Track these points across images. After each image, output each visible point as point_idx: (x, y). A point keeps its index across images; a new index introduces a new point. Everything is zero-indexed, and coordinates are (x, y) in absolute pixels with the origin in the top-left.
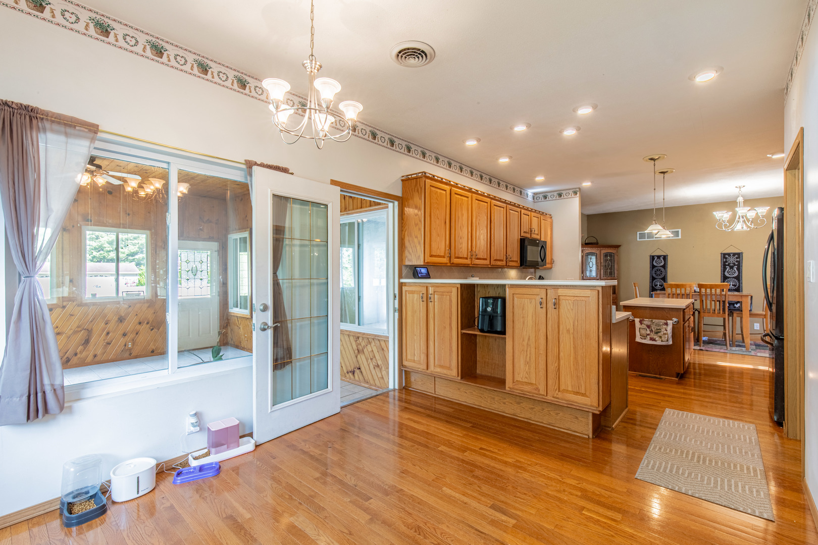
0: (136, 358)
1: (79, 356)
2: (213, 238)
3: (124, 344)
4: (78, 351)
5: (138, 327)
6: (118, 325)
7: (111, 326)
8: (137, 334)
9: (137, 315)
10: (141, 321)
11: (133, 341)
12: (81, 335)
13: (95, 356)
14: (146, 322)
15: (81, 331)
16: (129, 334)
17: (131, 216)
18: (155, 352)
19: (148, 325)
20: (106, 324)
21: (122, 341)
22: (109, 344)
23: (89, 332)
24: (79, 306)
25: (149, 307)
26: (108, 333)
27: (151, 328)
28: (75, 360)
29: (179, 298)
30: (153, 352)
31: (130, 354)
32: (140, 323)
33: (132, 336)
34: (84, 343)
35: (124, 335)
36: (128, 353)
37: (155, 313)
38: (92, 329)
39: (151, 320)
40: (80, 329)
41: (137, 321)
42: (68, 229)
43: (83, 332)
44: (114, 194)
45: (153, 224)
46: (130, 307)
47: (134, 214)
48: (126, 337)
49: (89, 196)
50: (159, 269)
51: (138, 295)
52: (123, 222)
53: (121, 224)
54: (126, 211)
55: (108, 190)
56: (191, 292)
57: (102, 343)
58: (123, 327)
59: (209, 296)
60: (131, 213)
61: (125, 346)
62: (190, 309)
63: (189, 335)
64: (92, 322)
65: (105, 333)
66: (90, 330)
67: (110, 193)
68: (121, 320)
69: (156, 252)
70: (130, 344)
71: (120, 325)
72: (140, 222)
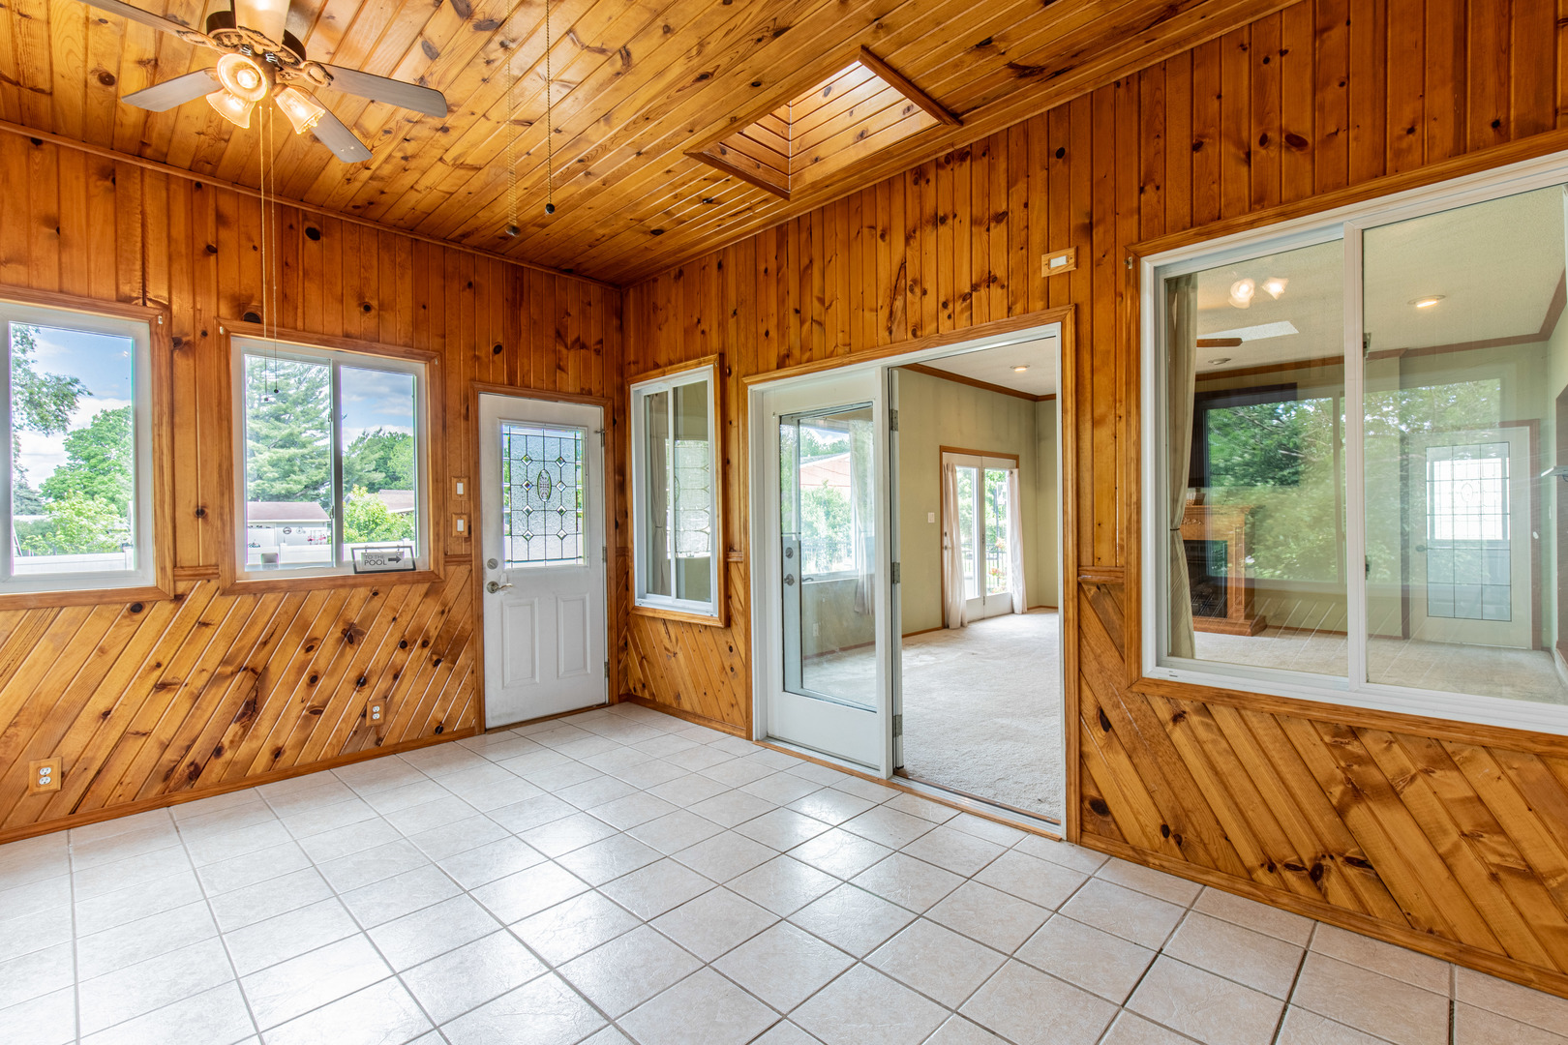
0: (394, 752)
1: (228, 755)
2: (590, 393)
3: (359, 710)
4: (226, 741)
5: (399, 656)
6: (342, 654)
7: (323, 656)
8: (396, 677)
9: (394, 619)
10: (406, 636)
11: (386, 698)
12: (232, 691)
13: (277, 753)
14: (419, 642)
15: (233, 674)
16: (373, 680)
17: (373, 312)
18: (445, 731)
19: (427, 652)
20: (309, 650)
21: (355, 701)
22: (316, 711)
23: (258, 676)
24: (225, 593)
25: (426, 595)
26: (314, 680)
27: (435, 658)
28: (215, 770)
29: (508, 566)
30: (439, 730)
31: (379, 740)
32: (403, 645)
33: (381, 684)
34: (243, 714)
35: (361, 682)
36: (372, 737)
37: (443, 612)
38: (266, 668)
39: (434, 634)
40: (229, 669)
41: (397, 638)
42: (187, 343)
43: (239, 676)
44: (324, 239)
45: (436, 342)
46: (375, 594)
47: (381, 307)
48: (367, 690)
49: (250, 239)
50: (454, 480)
51: (397, 560)
52: (353, 329)
53: (347, 335)
54: (360, 297)
55: (308, 224)
56: (537, 549)
57: (296, 709)
58: (354, 660)
59: (581, 562)
60: (374, 303)
61: (364, 715)
62: (536, 600)
63: (533, 676)
64: (265, 643)
65: (305, 677)
66: (260, 670)
67: (314, 234)
68: (351, 635)
69: (444, 427)
70: (377, 709)
71: (349, 652)
72: (402, 334)
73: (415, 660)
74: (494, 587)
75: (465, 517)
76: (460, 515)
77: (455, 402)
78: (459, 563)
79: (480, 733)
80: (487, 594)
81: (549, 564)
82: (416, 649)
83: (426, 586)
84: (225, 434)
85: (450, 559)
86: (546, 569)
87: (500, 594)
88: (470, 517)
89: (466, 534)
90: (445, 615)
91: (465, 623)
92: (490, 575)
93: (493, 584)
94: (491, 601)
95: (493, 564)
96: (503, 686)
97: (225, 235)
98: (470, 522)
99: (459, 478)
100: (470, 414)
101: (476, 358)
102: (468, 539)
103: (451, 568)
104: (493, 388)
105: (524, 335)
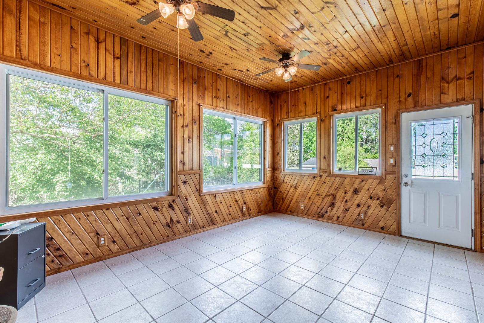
0: (367, 230)
1: (328, 214)
3: (357, 214)
4: (328, 210)
5: (369, 201)
6: (353, 196)
7: (348, 196)
8: (369, 207)
9: (368, 189)
10: (372, 195)
11: (365, 213)
12: (328, 200)
13: (338, 217)
14: (376, 198)
16: (362, 206)
17: (364, 98)
18: (385, 229)
19: (378, 201)
20: (345, 193)
21: (357, 211)
22: (347, 210)
23: (334, 197)
24: (328, 176)
25: (379, 183)
26: (346, 201)
27: (381, 204)
28: (326, 216)
29: (413, 177)
30: (382, 228)
31: (363, 225)
32: (371, 198)
33: (365, 208)
34: (331, 206)
35: (358, 205)
36: (361, 222)
38: (336, 196)
39: (381, 196)
40: (329, 194)
41: (368, 195)
42: (323, 120)
43: (331, 196)
44: (351, 83)
45: (384, 101)
46: (363, 181)
47: (366, 96)
48: (360, 208)
49: (335, 91)
50: (389, 146)
51: (372, 172)
52: (358, 105)
53: (356, 107)
54: (361, 95)
55: (347, 81)
56: (429, 171)
57: (342, 208)
58: (358, 199)
59: (457, 179)
60: (364, 95)
61: (359, 215)
62: (427, 192)
63: (425, 222)
64: (336, 189)
65: (344, 200)
66: (335, 196)
67: (349, 83)
68: (356, 192)
69: (386, 128)
70: (362, 215)
71: (356, 196)
72: (373, 101)
73: (375, 204)
74: (406, 184)
75: (393, 158)
76: (391, 158)
77: (390, 119)
78: (391, 174)
79: (398, 236)
80: (403, 187)
81: (435, 178)
82: (375, 201)
83: (379, 180)
84: (329, 139)
85: (387, 172)
86: (434, 180)
87: (408, 187)
88: (395, 158)
89: (394, 164)
90: (385, 191)
91: (393, 195)
92: (404, 180)
93: (406, 183)
94: (404, 190)
95: (406, 176)
96: (410, 222)
97: (331, 92)
98: (395, 160)
99: (391, 145)
100: (397, 121)
101: (400, 101)
102: (394, 166)
103: (388, 176)
104: (406, 110)
105: (422, 85)
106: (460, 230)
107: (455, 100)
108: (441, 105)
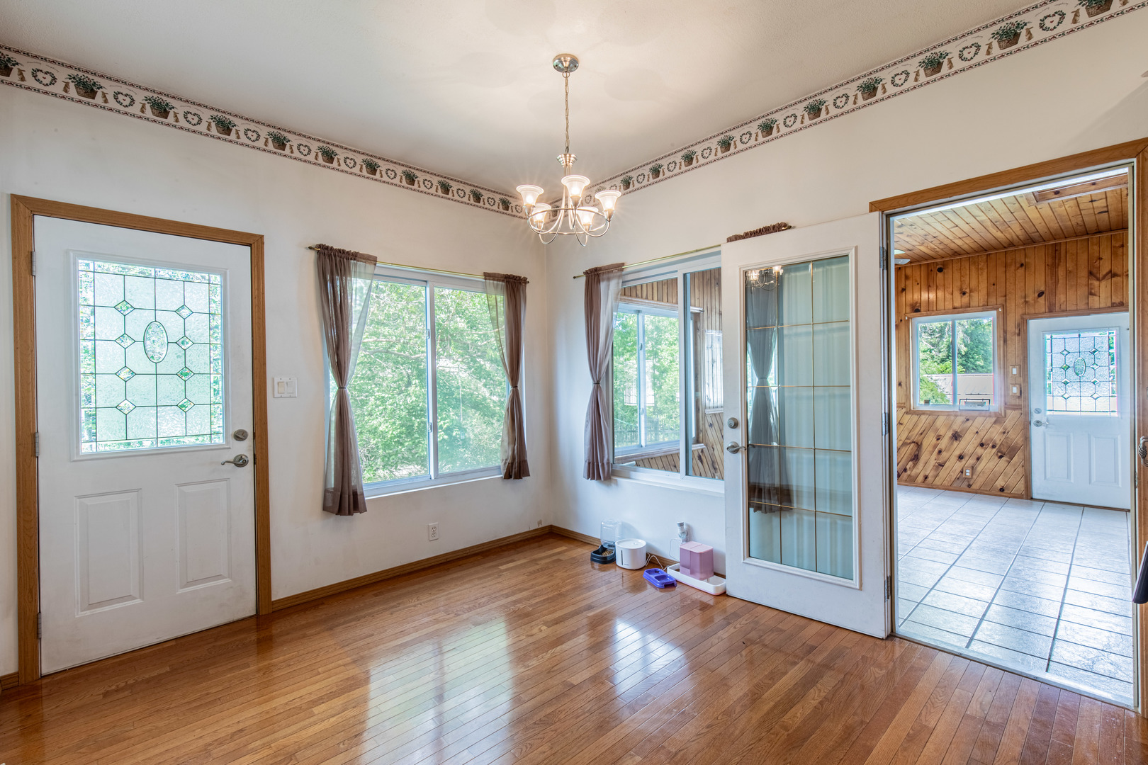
0: (976, 493)
1: (909, 472)
2: (1121, 304)
3: (960, 470)
4: (908, 467)
5: (980, 451)
6: (952, 444)
7: (943, 444)
8: (978, 459)
9: (977, 432)
10: (984, 441)
11: (973, 468)
12: (910, 449)
13: (926, 477)
14: (991, 445)
15: (910, 443)
16: (966, 458)
17: (967, 295)
18: (1005, 491)
19: (994, 450)
20: (938, 439)
21: (959, 466)
22: (942, 465)
23: (919, 446)
24: (907, 413)
25: (994, 423)
26: (940, 452)
27: (999, 454)
29: (1048, 413)
30: (1002, 490)
31: (969, 486)
32: (982, 445)
33: (972, 461)
34: (914, 459)
35: (961, 457)
36: (966, 483)
37: (1004, 433)
38: (921, 443)
39: (998, 443)
40: (909, 441)
41: (978, 441)
43: (912, 445)
44: (945, 271)
45: (1001, 300)
46: (968, 420)
47: (971, 291)
48: (963, 461)
49: (916, 281)
50: (1011, 367)
51: (982, 405)
52: (957, 304)
53: (954, 308)
54: (961, 289)
55: (938, 267)
56: (1073, 404)
57: (932, 462)
58: (959, 447)
59: (1115, 415)
60: (968, 290)
61: (962, 472)
62: (1072, 434)
63: (1069, 477)
64: (921, 434)
65: (937, 450)
66: (919, 444)
67: (940, 270)
68: (956, 436)
69: (1005, 341)
70: (968, 471)
71: (956, 443)
72: (982, 300)
73: (988, 453)
74: (1038, 423)
75: (1018, 386)
76: (1014, 385)
77: (1011, 327)
78: (1014, 409)
79: (1027, 499)
80: (1033, 427)
81: (1083, 414)
82: (989, 450)
83: (994, 419)
84: (907, 355)
85: (1008, 406)
86: (1081, 417)
87: (1042, 428)
88: (1020, 385)
89: (1018, 394)
90: (1006, 434)
91: (1018, 440)
92: (1036, 417)
93: (1038, 422)
94: (1036, 433)
95: (1038, 411)
96: (1045, 478)
97: (909, 283)
98: (1021, 388)
99: (1014, 366)
100: (1022, 330)
101: (1026, 302)
102: (1019, 397)
103: (1009, 412)
104: (1037, 316)
105: (1061, 281)
106: (1120, 486)
107: (1109, 304)
108: (1089, 310)
